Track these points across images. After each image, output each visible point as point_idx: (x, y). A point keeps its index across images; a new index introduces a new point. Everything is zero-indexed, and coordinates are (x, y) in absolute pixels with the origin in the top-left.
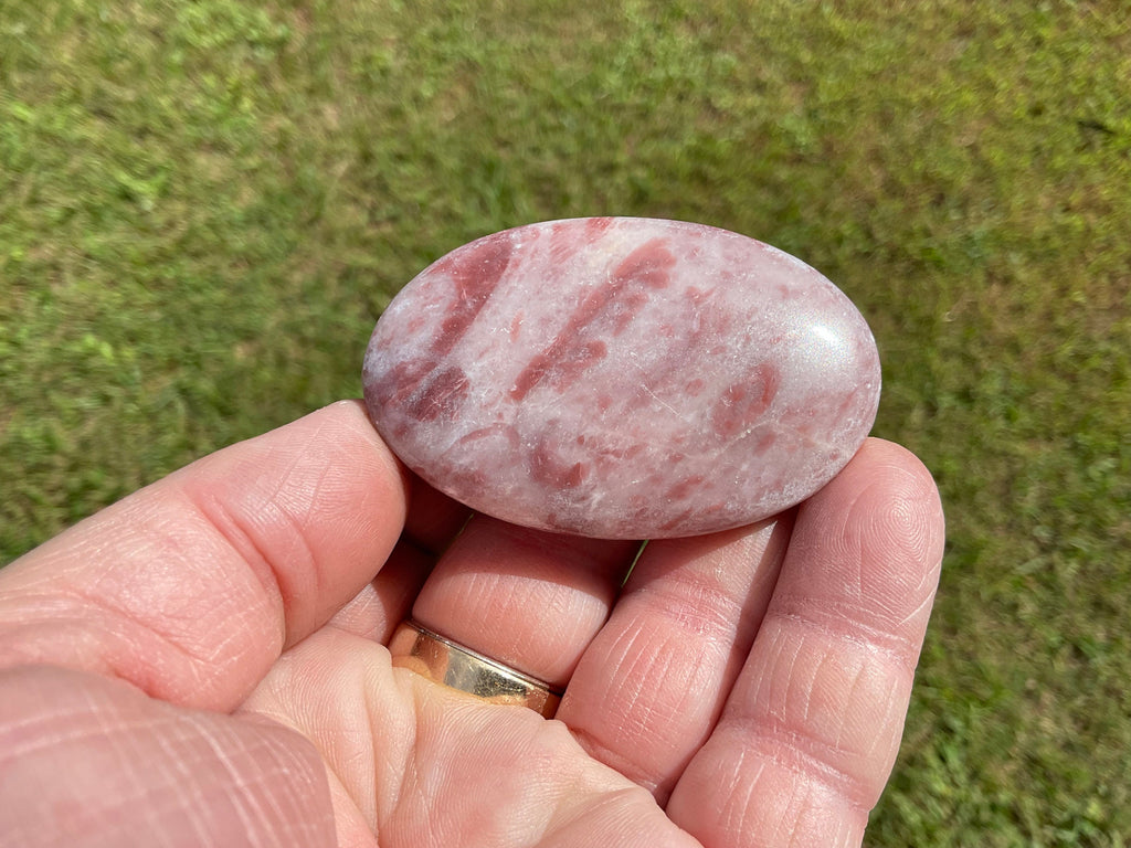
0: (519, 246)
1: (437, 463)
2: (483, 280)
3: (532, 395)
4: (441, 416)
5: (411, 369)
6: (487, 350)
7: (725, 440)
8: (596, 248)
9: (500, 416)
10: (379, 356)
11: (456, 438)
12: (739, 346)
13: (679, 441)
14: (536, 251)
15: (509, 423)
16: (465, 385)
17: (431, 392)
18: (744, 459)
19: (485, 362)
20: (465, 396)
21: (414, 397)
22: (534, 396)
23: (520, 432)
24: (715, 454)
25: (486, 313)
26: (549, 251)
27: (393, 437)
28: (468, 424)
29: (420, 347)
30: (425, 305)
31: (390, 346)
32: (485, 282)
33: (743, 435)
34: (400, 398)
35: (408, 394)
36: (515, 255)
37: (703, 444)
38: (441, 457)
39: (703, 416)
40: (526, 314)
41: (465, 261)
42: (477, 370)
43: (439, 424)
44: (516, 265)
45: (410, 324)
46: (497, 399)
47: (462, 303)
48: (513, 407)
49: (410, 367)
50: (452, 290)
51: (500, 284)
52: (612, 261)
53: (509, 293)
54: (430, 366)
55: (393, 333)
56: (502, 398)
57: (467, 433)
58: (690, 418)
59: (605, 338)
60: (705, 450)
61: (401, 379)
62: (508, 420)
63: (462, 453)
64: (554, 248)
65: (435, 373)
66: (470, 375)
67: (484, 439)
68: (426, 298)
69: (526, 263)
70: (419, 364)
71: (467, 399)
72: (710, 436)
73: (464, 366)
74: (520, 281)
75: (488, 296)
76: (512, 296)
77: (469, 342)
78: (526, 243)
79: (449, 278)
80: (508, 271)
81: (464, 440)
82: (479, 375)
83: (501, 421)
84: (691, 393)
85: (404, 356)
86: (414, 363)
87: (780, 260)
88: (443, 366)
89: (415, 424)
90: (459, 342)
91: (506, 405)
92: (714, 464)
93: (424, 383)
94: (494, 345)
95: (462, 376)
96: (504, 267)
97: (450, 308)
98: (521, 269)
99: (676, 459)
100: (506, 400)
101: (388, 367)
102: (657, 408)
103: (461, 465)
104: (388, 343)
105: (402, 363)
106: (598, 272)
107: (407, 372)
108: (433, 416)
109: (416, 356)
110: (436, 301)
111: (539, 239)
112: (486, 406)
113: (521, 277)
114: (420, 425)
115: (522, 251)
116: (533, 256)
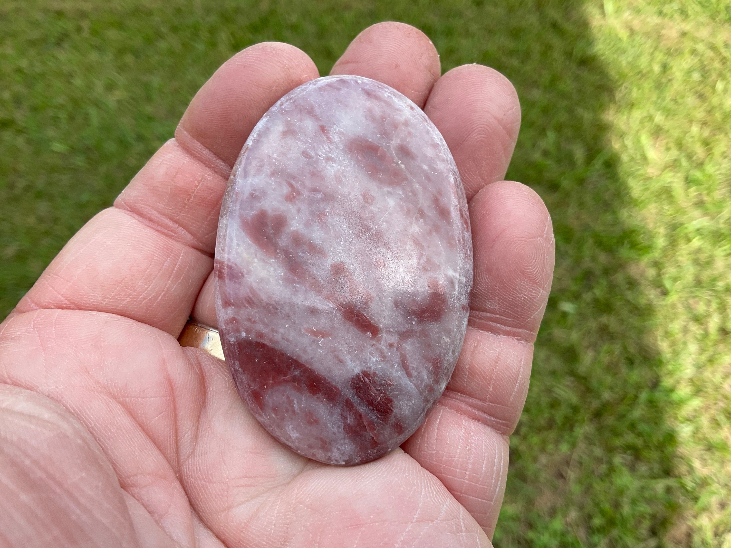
0: (244, 334)
1: (425, 397)
2: (275, 363)
3: (375, 320)
4: (390, 394)
5: (350, 420)
6: (337, 357)
7: (406, 179)
8: (249, 272)
9: (391, 345)
10: (335, 450)
11: (409, 382)
12: (334, 165)
13: (409, 211)
14: (249, 320)
15: (397, 338)
16: (366, 374)
17: (370, 403)
18: (420, 167)
19: (347, 358)
20: (374, 374)
21: (373, 417)
22: (376, 319)
23: (403, 330)
24: (417, 186)
25: (304, 358)
26: (249, 309)
27: (403, 435)
28: (397, 371)
29: (332, 414)
30: (294, 411)
31: (327, 440)
32: (277, 360)
33: (403, 166)
34: (373, 429)
35: (371, 423)
36: (252, 337)
37: (410, 194)
38: (421, 394)
39: (389, 193)
40: (306, 326)
41: (255, 379)
42: (354, 364)
43: (396, 396)
44: (261, 335)
45: (310, 423)
46: (377, 349)
47: (294, 379)
48: (384, 335)
49: (349, 421)
50: (282, 388)
51: (278, 347)
52: (261, 259)
53: (288, 340)
54: (348, 405)
55: (316, 438)
56: (378, 345)
57: (404, 372)
58: (391, 202)
59: (328, 263)
60: (414, 193)
61: (358, 429)
62: (394, 339)
63: (419, 377)
64: (247, 305)
65: (355, 400)
66: (357, 370)
67: (409, 359)
68: (287, 411)
69: (260, 327)
70: (346, 414)
71: (377, 372)
72: (404, 189)
73: (351, 375)
74: (277, 332)
75: (289, 358)
76: (291, 338)
77: (329, 372)
78: (241, 329)
79: (269, 392)
80: (267, 342)
81: (409, 374)
82: (358, 362)
83: (395, 345)
84: (373, 200)
85: (339, 427)
86: (345, 418)
87: (259, 135)
88: (349, 393)
89: (395, 416)
90: (329, 380)
91: (383, 342)
92: (424, 188)
93: (362, 409)
94: (334, 351)
95: (358, 377)
96: (264, 346)
97: (299, 390)
98: (265, 331)
99: (422, 214)
100: (379, 341)
101: (346, 441)
102: (385, 225)
103: (428, 378)
104: (325, 442)
105: (344, 428)
106: (272, 269)
107: (352, 424)
108: (390, 400)
109: (339, 417)
110: (290, 402)
111: (238, 317)
112: (383, 357)
113: (273, 330)
114: (396, 411)
115: (248, 331)
116: (254, 322)
